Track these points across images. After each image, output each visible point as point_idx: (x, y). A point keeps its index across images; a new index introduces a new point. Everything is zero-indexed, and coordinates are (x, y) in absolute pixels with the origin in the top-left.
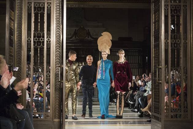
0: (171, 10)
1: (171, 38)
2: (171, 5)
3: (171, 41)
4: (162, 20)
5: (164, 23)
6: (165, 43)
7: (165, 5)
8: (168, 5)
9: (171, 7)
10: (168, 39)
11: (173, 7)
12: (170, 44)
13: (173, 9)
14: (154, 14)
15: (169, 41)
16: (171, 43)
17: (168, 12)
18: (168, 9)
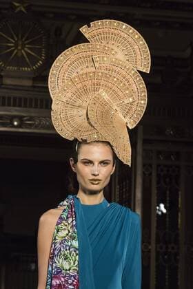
0: (158, 175)
1: (158, 241)
2: (158, 166)
3: (156, 247)
4: (137, 199)
5: (140, 205)
6: (143, 252)
7: (144, 165)
8: (150, 165)
9: (157, 170)
10: (150, 243)
11: (162, 171)
12: (153, 255)
13: (162, 174)
14: (119, 184)
15: (153, 247)
16: (158, 253)
17: (151, 181)
18: (151, 174)
